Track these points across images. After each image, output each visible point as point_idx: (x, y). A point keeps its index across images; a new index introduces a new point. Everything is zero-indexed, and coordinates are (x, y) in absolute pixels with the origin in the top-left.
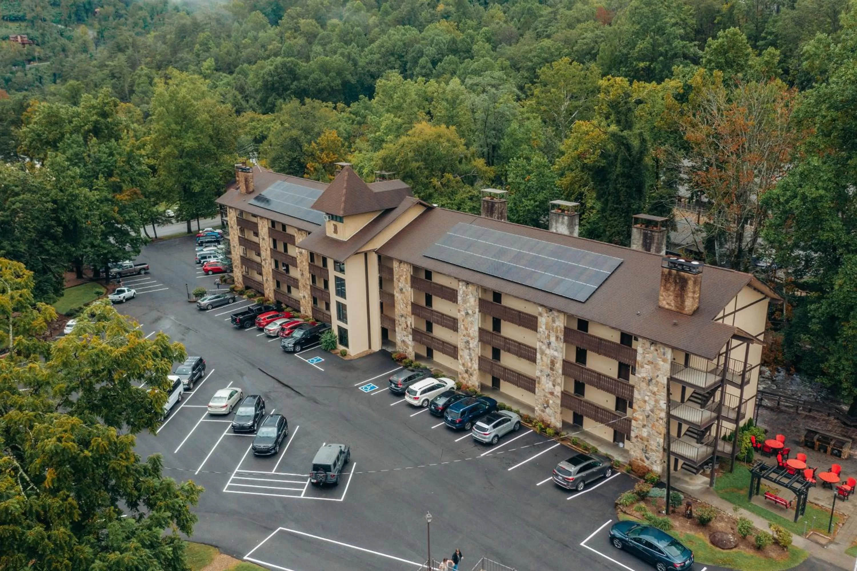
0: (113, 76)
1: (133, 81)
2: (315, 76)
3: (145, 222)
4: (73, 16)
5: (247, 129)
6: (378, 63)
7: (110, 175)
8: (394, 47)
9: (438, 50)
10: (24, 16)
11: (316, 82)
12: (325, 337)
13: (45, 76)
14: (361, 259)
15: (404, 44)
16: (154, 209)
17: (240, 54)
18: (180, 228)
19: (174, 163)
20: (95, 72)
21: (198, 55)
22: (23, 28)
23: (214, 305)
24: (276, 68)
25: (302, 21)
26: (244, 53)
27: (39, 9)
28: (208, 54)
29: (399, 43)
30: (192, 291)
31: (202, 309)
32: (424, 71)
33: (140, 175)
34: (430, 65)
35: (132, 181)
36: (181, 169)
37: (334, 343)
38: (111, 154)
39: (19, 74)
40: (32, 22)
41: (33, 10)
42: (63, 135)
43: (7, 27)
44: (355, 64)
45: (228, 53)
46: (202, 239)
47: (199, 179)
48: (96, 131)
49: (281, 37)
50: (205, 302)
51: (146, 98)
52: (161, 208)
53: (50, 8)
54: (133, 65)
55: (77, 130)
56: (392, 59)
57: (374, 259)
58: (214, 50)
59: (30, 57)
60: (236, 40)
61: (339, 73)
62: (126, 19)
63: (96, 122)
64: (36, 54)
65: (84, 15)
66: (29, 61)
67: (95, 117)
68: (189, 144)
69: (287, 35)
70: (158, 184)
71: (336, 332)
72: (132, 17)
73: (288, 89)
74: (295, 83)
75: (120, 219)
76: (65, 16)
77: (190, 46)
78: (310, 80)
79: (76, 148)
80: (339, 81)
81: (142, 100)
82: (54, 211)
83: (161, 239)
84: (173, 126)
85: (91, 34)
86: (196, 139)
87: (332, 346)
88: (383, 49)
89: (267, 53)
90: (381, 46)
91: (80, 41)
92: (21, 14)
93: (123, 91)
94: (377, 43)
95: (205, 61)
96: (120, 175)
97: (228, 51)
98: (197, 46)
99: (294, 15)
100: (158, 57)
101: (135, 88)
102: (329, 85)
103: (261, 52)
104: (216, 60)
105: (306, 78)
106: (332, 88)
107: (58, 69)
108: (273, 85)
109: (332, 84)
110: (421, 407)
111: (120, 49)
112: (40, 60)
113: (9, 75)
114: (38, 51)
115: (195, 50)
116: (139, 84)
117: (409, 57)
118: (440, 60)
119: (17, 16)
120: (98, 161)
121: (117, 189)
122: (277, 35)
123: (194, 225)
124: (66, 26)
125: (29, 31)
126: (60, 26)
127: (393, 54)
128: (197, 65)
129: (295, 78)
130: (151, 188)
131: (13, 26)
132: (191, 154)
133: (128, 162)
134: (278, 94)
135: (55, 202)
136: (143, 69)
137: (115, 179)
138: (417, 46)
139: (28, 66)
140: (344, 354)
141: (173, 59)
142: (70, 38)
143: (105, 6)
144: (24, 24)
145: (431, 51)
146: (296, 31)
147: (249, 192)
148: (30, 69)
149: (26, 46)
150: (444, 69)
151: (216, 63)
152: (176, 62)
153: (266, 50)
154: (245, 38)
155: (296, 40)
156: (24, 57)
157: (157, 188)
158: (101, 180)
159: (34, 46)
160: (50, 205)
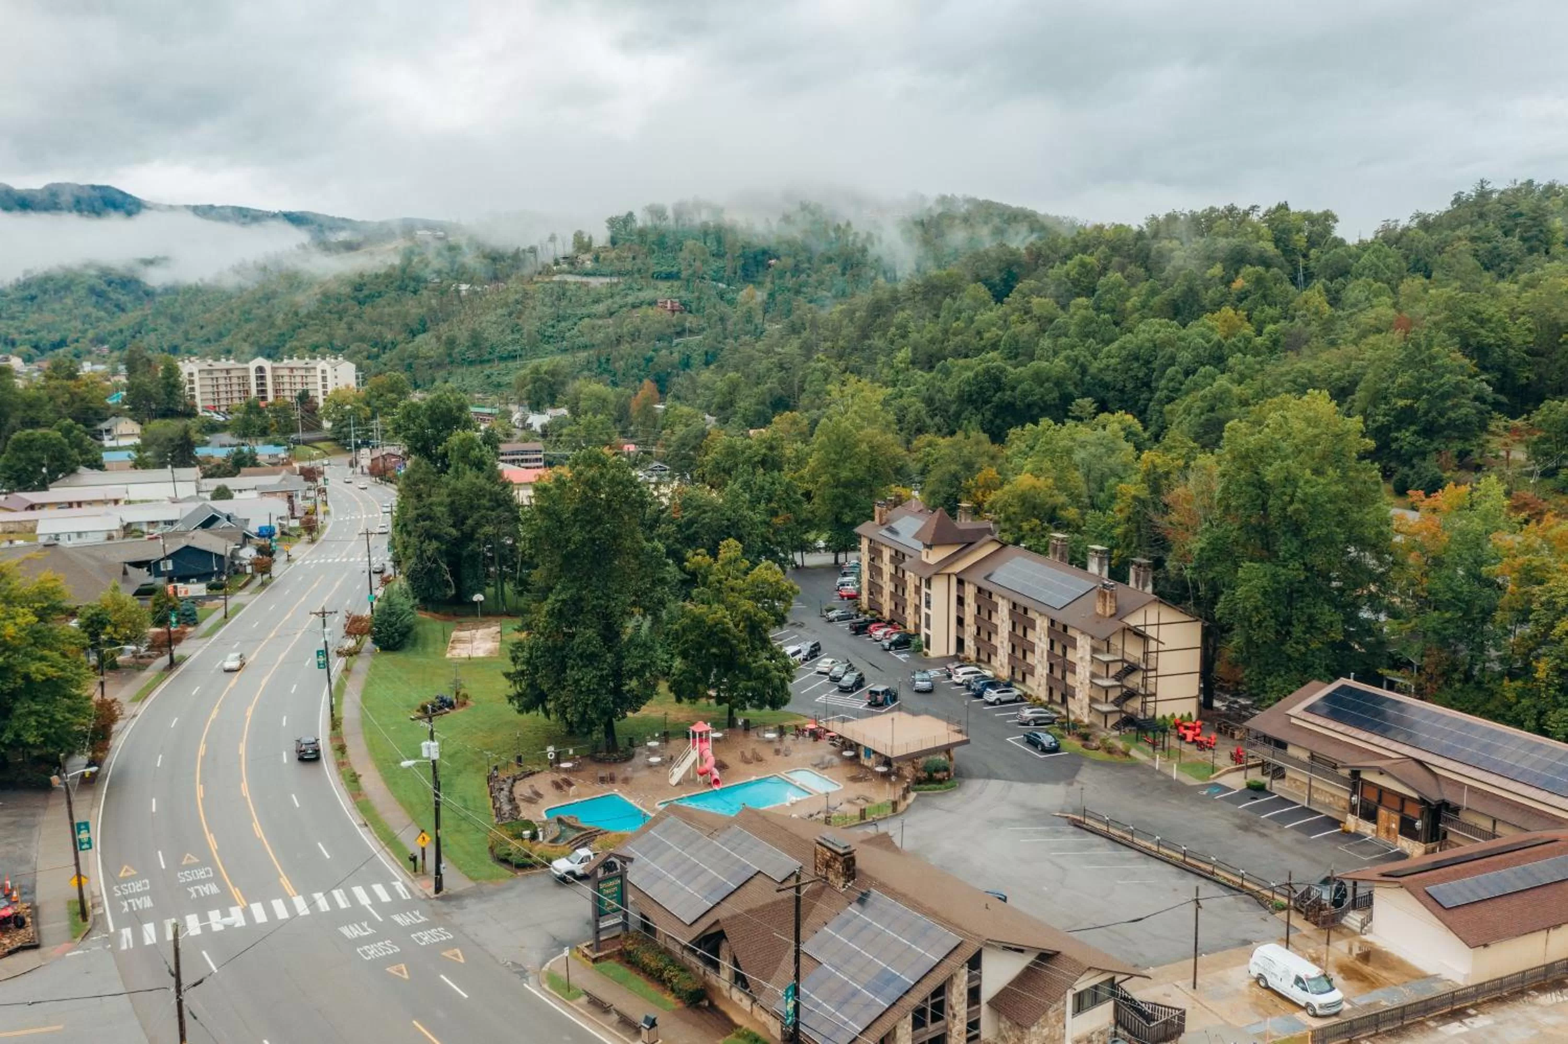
0: (781, 367)
1: (805, 376)
2: (1025, 386)
3: (795, 549)
4: (739, 272)
5: (920, 455)
6: (1115, 370)
7: (770, 500)
8: (1140, 348)
9: (1194, 357)
10: (679, 272)
11: (1025, 394)
12: (915, 641)
13: (695, 355)
14: (945, 578)
15: (1155, 346)
16: (805, 537)
17: (946, 344)
18: (827, 558)
19: (828, 492)
20: (761, 359)
21: (892, 342)
22: (675, 289)
23: (840, 619)
24: (976, 375)
25: (1035, 300)
26: (954, 341)
27: (698, 263)
28: (904, 342)
29: (1147, 344)
30: (825, 607)
31: (831, 621)
32: (1171, 384)
33: (795, 502)
34: (1180, 377)
35: (787, 508)
36: (835, 498)
37: (921, 646)
38: (773, 483)
39: (664, 352)
40: (688, 281)
41: (691, 265)
42: (737, 465)
43: (656, 288)
44: (1084, 371)
45: (932, 341)
46: (845, 570)
47: (852, 509)
48: (763, 462)
49: (1005, 321)
50: (832, 615)
51: (817, 401)
52: (811, 536)
53: (711, 259)
54: (808, 350)
55: (748, 461)
56: (1136, 365)
57: (954, 580)
58: (914, 336)
59: (679, 329)
60: (945, 323)
61: (1058, 383)
62: (809, 276)
63: (765, 455)
64: (687, 325)
65: (754, 269)
66: (679, 334)
67: (764, 451)
68: (845, 474)
69: (1014, 318)
70: (812, 512)
71: (923, 638)
72: (816, 272)
73: (990, 402)
74: (999, 394)
75: (773, 540)
76: (728, 272)
77: (885, 328)
78: (1018, 391)
79: (745, 477)
80: (1056, 394)
81: (812, 405)
82: (728, 527)
83: (808, 568)
84: (833, 456)
85: (761, 295)
86: (852, 470)
87: (919, 648)
88: (1124, 353)
89: (982, 343)
90: (1122, 348)
91: (744, 309)
92: (675, 269)
93: (792, 388)
94: (1116, 344)
95: (899, 350)
96: (778, 502)
97: (932, 338)
98: (893, 329)
99: (1026, 291)
100: (841, 343)
101: (806, 386)
102: (1043, 396)
103: (974, 342)
104: (915, 349)
105: (1013, 389)
106: (1045, 402)
107: (713, 347)
108: (971, 395)
109: (1046, 398)
110: (961, 684)
111: (794, 330)
112: (692, 332)
113: (651, 353)
114: (690, 321)
115: (889, 334)
116: (812, 382)
117: (1156, 365)
118: (1194, 372)
119: (670, 273)
120: (762, 489)
121: (774, 513)
122: (1000, 318)
123: (842, 557)
124: (729, 285)
125: (682, 293)
126: (720, 285)
127: (1137, 359)
128: (888, 355)
129: (999, 388)
130: (804, 515)
131: (663, 285)
132: (847, 484)
133: (786, 492)
134: (976, 408)
135: (729, 520)
136: (820, 360)
137: (774, 505)
138: (1169, 350)
139: (676, 341)
140: (926, 654)
141: (859, 347)
142: (731, 302)
143: (783, 259)
144: (677, 283)
145: (1185, 356)
146: (1026, 313)
147: (882, 525)
148: (677, 345)
149: (677, 313)
150: (1196, 384)
151: (914, 354)
152: (863, 350)
153: (981, 339)
154: (958, 319)
155: (1024, 326)
156: (672, 330)
157: (810, 515)
158: (763, 506)
159: (686, 314)
160: (725, 523)
